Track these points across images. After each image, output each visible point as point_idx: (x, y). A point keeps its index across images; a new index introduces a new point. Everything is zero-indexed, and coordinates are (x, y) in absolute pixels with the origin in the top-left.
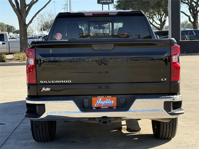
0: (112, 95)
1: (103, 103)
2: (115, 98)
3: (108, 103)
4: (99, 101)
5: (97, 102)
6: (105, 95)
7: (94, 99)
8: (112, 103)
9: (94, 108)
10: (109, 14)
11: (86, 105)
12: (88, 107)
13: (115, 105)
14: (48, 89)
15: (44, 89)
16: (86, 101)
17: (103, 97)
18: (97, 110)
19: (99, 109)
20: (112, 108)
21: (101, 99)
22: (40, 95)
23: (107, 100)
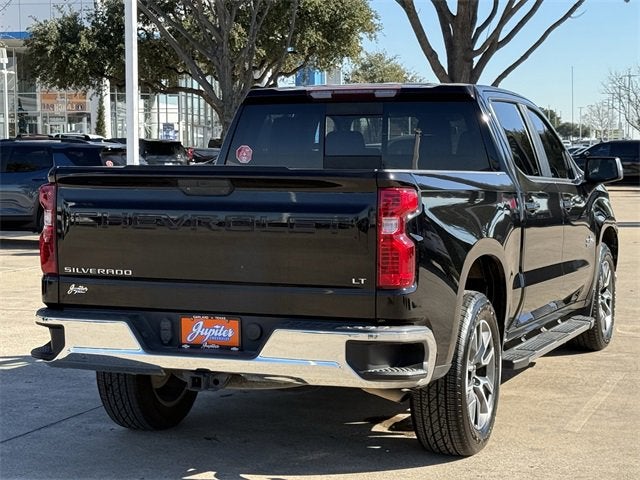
0: (229, 315)
1: (207, 333)
2: (236, 323)
3: (220, 334)
4: (198, 329)
5: (194, 330)
6: (212, 313)
7: (185, 321)
8: (230, 335)
9: (186, 346)
10: (374, 95)
11: (166, 335)
12: (171, 343)
13: (237, 341)
14: (82, 289)
15: (72, 288)
16: (166, 325)
17: (207, 317)
18: (193, 350)
19: (196, 350)
20: (228, 348)
21: (201, 323)
22: (65, 301)
23: (217, 327)
